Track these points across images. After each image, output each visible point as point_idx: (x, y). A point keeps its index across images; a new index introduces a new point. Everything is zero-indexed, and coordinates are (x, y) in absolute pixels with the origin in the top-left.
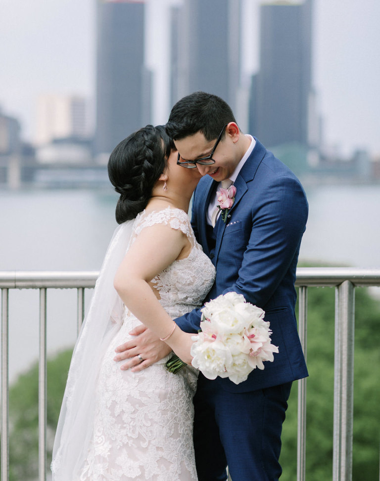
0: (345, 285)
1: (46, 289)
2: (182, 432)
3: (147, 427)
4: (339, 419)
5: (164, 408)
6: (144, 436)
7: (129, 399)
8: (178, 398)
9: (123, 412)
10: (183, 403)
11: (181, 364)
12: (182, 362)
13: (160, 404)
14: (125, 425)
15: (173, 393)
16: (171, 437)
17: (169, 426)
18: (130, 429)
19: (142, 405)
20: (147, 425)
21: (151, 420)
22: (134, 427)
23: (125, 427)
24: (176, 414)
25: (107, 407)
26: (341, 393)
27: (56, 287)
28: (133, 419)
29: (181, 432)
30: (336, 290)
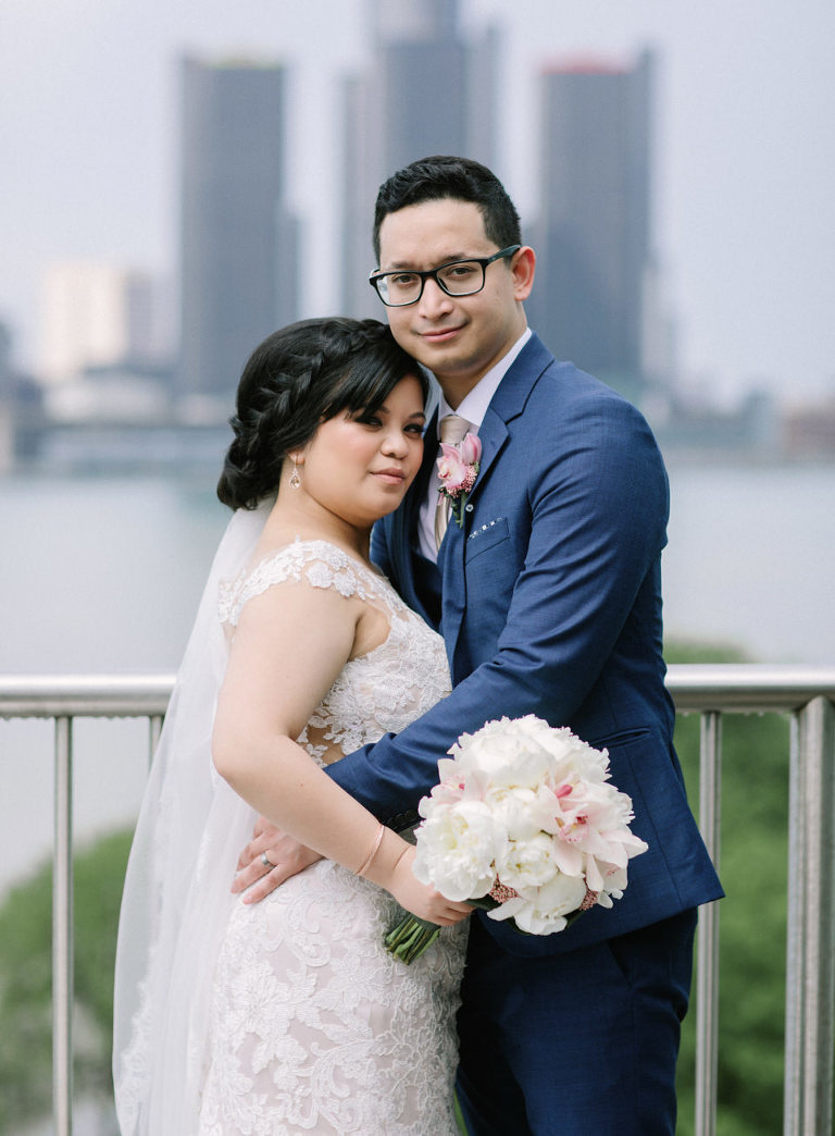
0: (815, 709)
1: (70, 718)
2: (424, 1107)
3: (341, 1099)
4: (798, 1040)
5: (382, 1050)
6: (331, 1120)
7: (296, 1028)
8: (416, 1026)
9: (276, 1061)
10: (429, 1036)
11: (417, 929)
12: (420, 921)
13: (371, 1041)
14: (279, 1097)
15: (407, 1013)
16: (398, 1121)
17: (393, 1094)
18: (294, 1105)
19: (327, 1044)
20: (341, 1094)
21: (351, 1081)
22: (306, 1099)
23: (281, 1101)
24: (411, 1064)
25: (231, 1049)
26: (804, 977)
27: (95, 714)
28: (304, 1080)
29: (422, 1108)
30: (793, 722)
